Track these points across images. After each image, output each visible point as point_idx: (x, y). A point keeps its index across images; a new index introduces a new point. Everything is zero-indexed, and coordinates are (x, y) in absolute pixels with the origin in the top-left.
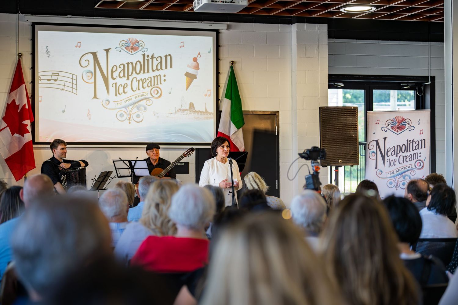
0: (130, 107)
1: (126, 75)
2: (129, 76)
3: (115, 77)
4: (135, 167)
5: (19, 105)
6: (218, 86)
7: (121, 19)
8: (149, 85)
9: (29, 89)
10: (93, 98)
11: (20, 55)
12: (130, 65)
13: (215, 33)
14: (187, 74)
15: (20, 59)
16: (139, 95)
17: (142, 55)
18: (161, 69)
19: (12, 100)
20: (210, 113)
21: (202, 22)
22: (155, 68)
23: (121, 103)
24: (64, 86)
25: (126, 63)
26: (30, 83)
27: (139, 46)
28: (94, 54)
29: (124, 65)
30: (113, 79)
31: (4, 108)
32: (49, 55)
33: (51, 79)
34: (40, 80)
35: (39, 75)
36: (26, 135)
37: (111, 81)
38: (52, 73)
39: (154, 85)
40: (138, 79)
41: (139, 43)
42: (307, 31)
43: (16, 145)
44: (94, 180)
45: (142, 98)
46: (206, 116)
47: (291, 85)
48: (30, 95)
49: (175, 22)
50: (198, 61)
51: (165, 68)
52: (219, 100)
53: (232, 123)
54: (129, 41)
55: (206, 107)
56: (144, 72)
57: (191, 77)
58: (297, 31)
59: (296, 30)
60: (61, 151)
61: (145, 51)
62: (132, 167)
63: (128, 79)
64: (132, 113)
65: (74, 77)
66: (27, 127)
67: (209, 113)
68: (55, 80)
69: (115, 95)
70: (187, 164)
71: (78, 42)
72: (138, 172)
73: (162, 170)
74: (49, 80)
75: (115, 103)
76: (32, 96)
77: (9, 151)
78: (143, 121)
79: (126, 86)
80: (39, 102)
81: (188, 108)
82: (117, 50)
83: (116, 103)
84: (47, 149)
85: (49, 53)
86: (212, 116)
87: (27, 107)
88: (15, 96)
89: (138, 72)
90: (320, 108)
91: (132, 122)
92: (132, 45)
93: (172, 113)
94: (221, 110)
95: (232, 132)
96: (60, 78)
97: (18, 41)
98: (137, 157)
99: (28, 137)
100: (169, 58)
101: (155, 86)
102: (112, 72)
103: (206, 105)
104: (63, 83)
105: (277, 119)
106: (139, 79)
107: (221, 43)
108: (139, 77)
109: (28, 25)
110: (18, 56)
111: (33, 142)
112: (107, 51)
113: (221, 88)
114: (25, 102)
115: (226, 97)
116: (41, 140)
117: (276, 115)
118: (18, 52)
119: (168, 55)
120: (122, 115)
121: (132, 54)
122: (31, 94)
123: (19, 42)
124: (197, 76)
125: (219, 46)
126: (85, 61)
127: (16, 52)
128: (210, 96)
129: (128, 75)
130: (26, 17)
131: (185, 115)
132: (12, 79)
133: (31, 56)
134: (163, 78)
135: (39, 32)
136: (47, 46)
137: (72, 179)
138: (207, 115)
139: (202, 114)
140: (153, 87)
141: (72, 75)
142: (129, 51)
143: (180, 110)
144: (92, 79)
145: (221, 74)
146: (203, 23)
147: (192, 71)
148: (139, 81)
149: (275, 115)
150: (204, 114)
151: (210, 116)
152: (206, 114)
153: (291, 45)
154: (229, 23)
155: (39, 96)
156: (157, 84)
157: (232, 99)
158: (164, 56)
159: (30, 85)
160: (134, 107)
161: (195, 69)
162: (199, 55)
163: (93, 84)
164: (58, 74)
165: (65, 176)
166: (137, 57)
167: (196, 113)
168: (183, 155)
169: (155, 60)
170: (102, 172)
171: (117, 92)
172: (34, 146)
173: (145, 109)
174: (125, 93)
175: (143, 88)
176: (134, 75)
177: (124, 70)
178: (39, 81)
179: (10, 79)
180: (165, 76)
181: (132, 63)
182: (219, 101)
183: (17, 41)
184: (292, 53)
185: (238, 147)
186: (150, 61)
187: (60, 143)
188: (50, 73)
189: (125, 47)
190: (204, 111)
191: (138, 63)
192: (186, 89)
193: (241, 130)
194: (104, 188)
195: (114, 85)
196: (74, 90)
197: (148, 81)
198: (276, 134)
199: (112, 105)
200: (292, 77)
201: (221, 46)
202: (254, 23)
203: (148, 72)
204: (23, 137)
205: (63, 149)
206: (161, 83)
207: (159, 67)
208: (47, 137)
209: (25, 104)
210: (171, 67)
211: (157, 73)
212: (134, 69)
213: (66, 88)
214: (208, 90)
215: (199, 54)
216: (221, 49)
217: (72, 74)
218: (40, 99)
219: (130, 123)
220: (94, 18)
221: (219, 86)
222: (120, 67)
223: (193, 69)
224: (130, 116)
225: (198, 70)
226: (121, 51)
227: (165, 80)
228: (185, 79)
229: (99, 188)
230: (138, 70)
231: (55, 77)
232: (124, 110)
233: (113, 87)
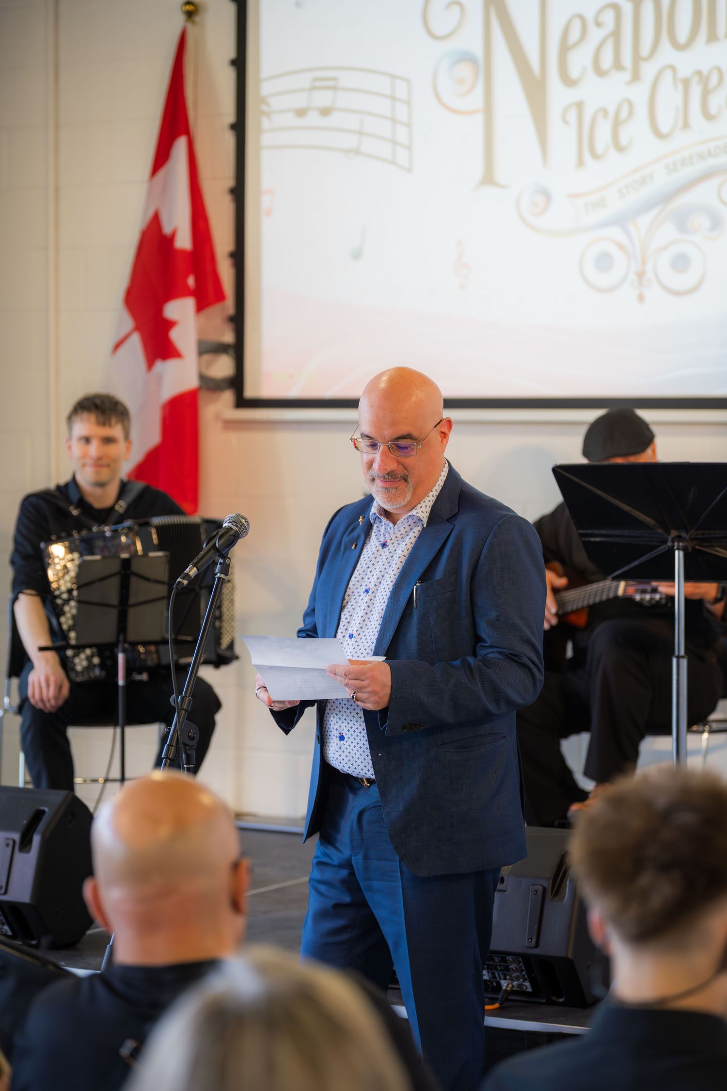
0: (644, 221)
1: (627, 58)
2: (642, 63)
3: (574, 72)
10: (481, 184)
11: (191, 11)
12: (647, 8)
15: (186, 29)
16: (686, 154)
23: (602, 203)
24: (360, 133)
29: (616, 8)
30: (568, 81)
33: (309, 108)
34: (268, 115)
35: (262, 94)
37: (558, 96)
38: (316, 79)
40: (681, 75)
45: (700, 166)
56: (713, 37)
63: (636, 76)
64: (651, 250)
65: (401, 90)
68: (325, 112)
69: (575, 162)
74: (301, 113)
75: (574, 199)
76: (233, 191)
78: (703, 284)
79: (624, 113)
83: (581, 202)
89: (683, 36)
91: (653, 292)
96: (342, 99)
102: (565, 49)
104: (354, 122)
106: (689, 75)
108: (688, 62)
116: (267, 390)
120: (604, 262)
126: (447, 8)
129: (637, 58)
141: (390, 78)
144: (476, 90)
148: (686, 83)
160: (662, 216)
163: (480, 118)
164: (334, 83)
171: (586, 149)
173: (716, 223)
174: (619, 148)
175: (709, 117)
176: (667, 54)
177: (616, 34)
178: (266, 120)
188: (305, 81)
195: (572, 116)
196: (401, 152)
199: (562, 213)
208: (291, 376)
212: (665, 22)
213: (367, 145)
217: (394, 77)
218: (266, 202)
219: (641, 298)
222: (600, 20)
224: (644, 261)
230: (683, 30)
231: (322, 99)
232: (615, 232)
233: (566, 122)
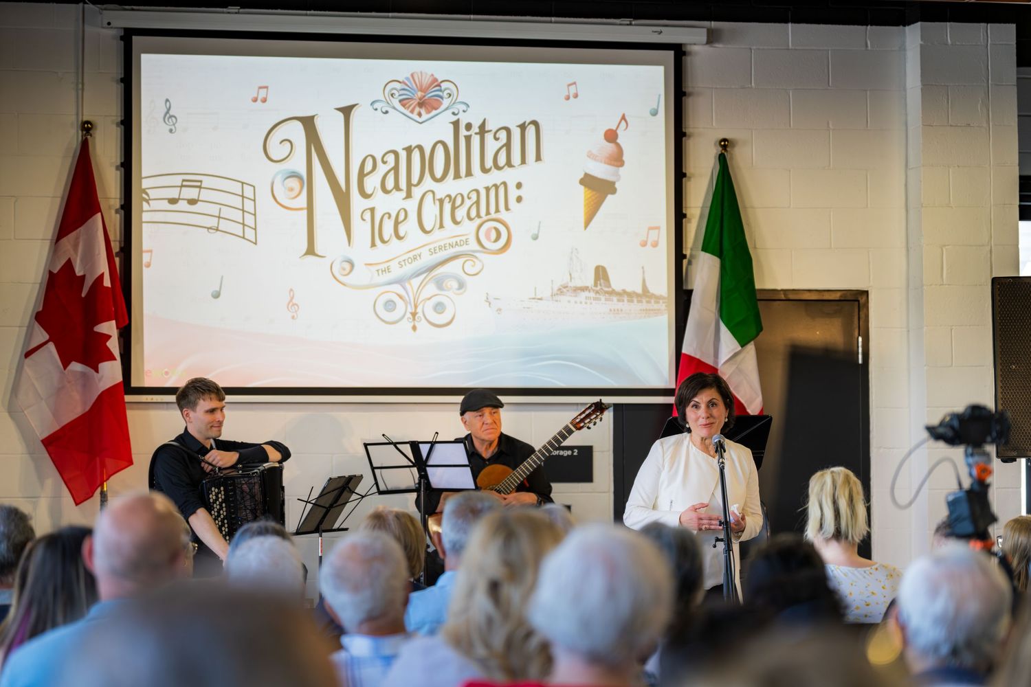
0: (416, 282)
1: (403, 184)
2: (413, 188)
3: (368, 190)
4: (430, 463)
5: (83, 277)
6: (680, 216)
7: (388, 17)
8: (473, 213)
9: (115, 230)
10: (306, 254)
11: (87, 128)
12: (416, 155)
13: (671, 53)
14: (588, 181)
15: (86, 139)
16: (442, 243)
17: (452, 123)
18: (509, 164)
19: (63, 262)
20: (658, 298)
21: (633, 23)
22: (489, 163)
23: (388, 270)
24: (219, 217)
25: (403, 149)
26: (117, 212)
27: (442, 98)
28: (308, 123)
29: (396, 153)
30: (365, 195)
31: (40, 286)
32: (173, 128)
33: (179, 199)
34: (147, 201)
35: (143, 187)
36: (105, 366)
37: (358, 204)
38: (184, 180)
39: (488, 213)
40: (438, 196)
41: (443, 88)
42: (952, 45)
43: (76, 396)
44: (307, 502)
45: (450, 252)
46: (644, 305)
47: (903, 211)
48: (116, 247)
49: (551, 22)
50: (618, 141)
51: (520, 162)
52: (685, 256)
53: (724, 329)
54: (411, 79)
55: (644, 281)
56: (457, 176)
57: (598, 189)
58: (921, 45)
59: (920, 42)
60: (209, 417)
61: (461, 112)
62: (421, 463)
63: (409, 195)
64: (420, 300)
65: (248, 192)
66: (108, 344)
67: (653, 296)
68: (192, 202)
69: (370, 245)
70: (586, 453)
71: (260, 88)
72: (438, 478)
73: (510, 470)
74: (173, 201)
75: (369, 267)
76: (122, 249)
77: (54, 415)
78: (454, 321)
80: (144, 268)
81: (590, 282)
82: (376, 109)
83: (374, 269)
84: (167, 409)
85: (174, 119)
86: (662, 306)
87: (107, 283)
88: (72, 252)
89: (439, 174)
90: (995, 281)
91: (422, 325)
92: (420, 94)
93: (540, 299)
94: (689, 288)
95: (724, 355)
96: (205, 195)
97: (80, 86)
98: (437, 433)
99: (111, 373)
100: (531, 131)
101: (489, 217)
102: (362, 175)
103: (644, 272)
104: (214, 210)
105: (862, 315)
106: (443, 197)
107: (690, 85)
108: (442, 190)
109: (110, 37)
110: (82, 131)
111: (126, 386)
112: (347, 111)
113: (690, 221)
114: (103, 267)
115: (704, 249)
116: (148, 383)
117: (859, 301)
118: (80, 119)
119: (529, 124)
120: (390, 305)
121: (420, 120)
122: (120, 242)
123: (85, 87)
124: (617, 185)
125: (684, 94)
126: (281, 143)
127: (74, 118)
128: (655, 245)
129: (409, 185)
130: (104, 11)
131: (581, 303)
132: (62, 198)
133: (119, 129)
134: (513, 193)
135: (144, 56)
136: (167, 100)
137: (243, 498)
138: (648, 302)
139: (632, 301)
140: (485, 218)
141: (240, 184)
142: (412, 112)
143: (565, 287)
144: (301, 195)
145: (690, 178)
146: (636, 25)
147: (601, 171)
148: (441, 201)
149: (857, 303)
150: (639, 302)
151: (656, 306)
152: (644, 301)
153: (905, 90)
154: (714, 24)
155: (145, 247)
156: (497, 211)
157: (725, 253)
158: (518, 126)
159: (118, 216)
160: (427, 280)
161: (611, 164)
162: (623, 122)
163: (305, 213)
164: (199, 184)
165: (219, 489)
166: (436, 129)
167: (615, 299)
168: (571, 423)
169: (489, 138)
170: (331, 479)
171: (377, 237)
172: (128, 398)
173: (461, 285)
174: (399, 238)
175: (456, 222)
176: (428, 183)
177: (396, 169)
178: (145, 204)
179: (58, 201)
180: (519, 186)
181: (420, 148)
182: (685, 262)
183: (77, 84)
184: (906, 114)
185: (743, 401)
186: (476, 141)
187: (203, 394)
188: (177, 180)
189: (400, 101)
190: (639, 291)
191: (440, 148)
192: (583, 225)
193: (751, 347)
194: (336, 526)
195: (368, 216)
196: (249, 231)
197: (468, 203)
198: (860, 362)
199: (361, 275)
200: (906, 185)
201: (690, 94)
202: (790, 25)
203: (469, 173)
204: (97, 371)
205: (212, 411)
206: (507, 209)
207: (502, 160)
208: (167, 373)
209: (103, 274)
210: (538, 158)
211: (495, 177)
212: (427, 164)
213: (224, 225)
214: (651, 228)
215: (623, 118)
216: (690, 104)
217: (243, 183)
218: (146, 258)
219: (414, 328)
220: (306, 15)
221: (685, 216)
222: (385, 160)
223: (605, 163)
224: (416, 307)
225: (620, 168)
226: (387, 112)
227: (519, 199)
228: (581, 193)
229: (323, 527)
230: (439, 170)
231: (191, 193)
232: (397, 288)
233: (364, 220)
